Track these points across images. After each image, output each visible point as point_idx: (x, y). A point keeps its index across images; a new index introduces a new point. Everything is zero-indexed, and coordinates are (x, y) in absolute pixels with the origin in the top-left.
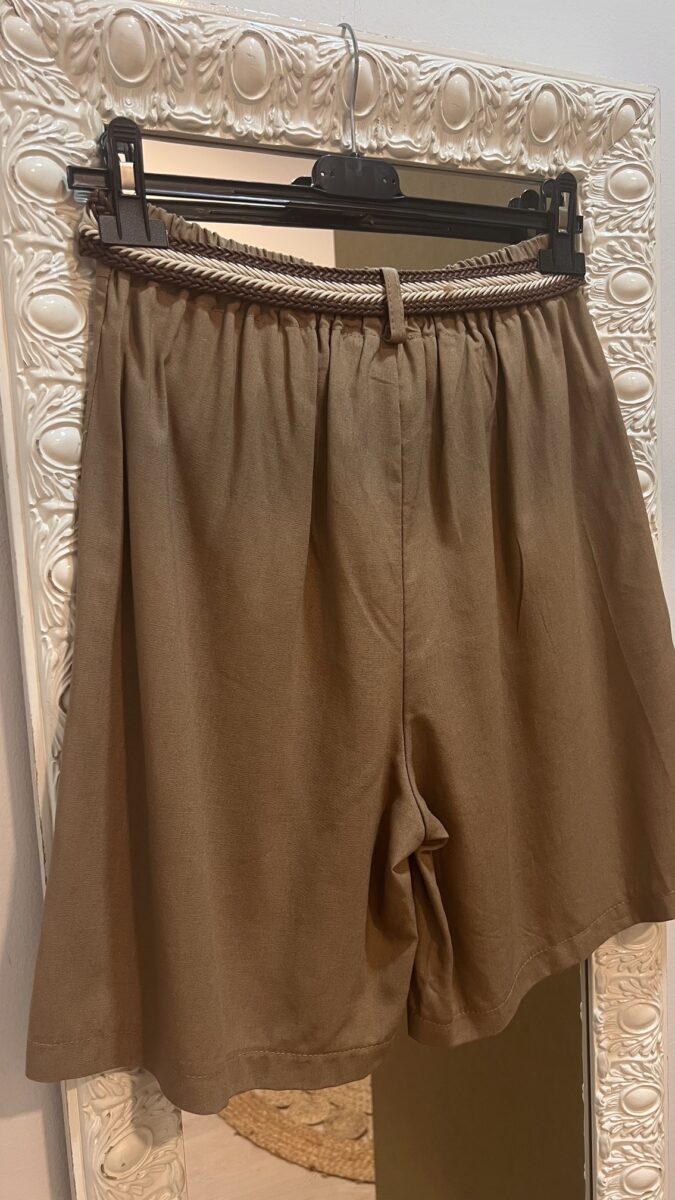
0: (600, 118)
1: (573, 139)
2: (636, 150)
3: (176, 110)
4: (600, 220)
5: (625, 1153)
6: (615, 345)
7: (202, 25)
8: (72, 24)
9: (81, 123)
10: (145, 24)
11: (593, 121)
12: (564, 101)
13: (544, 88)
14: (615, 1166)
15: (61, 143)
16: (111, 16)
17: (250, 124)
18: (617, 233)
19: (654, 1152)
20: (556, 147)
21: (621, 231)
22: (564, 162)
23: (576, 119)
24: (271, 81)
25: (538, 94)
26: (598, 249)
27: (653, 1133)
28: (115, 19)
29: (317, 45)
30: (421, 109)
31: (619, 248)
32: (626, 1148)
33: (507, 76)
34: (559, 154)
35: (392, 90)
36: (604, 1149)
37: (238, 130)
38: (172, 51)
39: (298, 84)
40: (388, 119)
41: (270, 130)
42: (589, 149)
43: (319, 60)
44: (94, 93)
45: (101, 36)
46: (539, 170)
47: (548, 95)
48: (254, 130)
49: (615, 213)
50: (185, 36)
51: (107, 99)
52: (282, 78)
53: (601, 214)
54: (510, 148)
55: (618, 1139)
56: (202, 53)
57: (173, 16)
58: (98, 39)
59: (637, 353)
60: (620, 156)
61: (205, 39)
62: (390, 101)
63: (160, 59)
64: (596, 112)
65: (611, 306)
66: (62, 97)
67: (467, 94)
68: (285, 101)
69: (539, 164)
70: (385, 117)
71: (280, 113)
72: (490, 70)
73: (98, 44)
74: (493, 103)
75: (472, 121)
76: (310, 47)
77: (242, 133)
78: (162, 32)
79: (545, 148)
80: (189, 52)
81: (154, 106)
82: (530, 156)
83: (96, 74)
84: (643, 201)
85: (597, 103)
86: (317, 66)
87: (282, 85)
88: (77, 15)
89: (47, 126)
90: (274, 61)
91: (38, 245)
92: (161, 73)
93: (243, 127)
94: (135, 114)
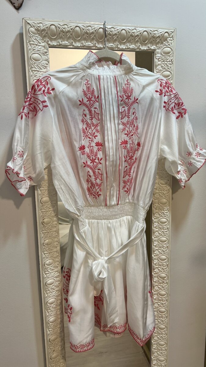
0: (159, 37)
1: (153, 42)
2: (169, 43)
3: (63, 43)
4: (160, 60)
7: (67, 26)
8: (42, 28)
9: (44, 47)
10: (56, 27)
11: (157, 37)
12: (149, 34)
13: (144, 31)
14: (156, 272)
15: (40, 51)
16: (49, 26)
17: (78, 44)
19: (166, 270)
21: (164, 62)
22: (151, 47)
23: (153, 38)
24: (81, 35)
25: (143, 33)
26: (159, 66)
27: (165, 266)
29: (91, 27)
30: (115, 38)
31: (164, 66)
32: (159, 269)
33: (135, 29)
34: (149, 45)
35: (108, 35)
36: (154, 268)
38: (61, 31)
39: (88, 35)
40: (108, 41)
41: (82, 45)
42: (157, 44)
43: (91, 30)
44: (47, 41)
45: (48, 30)
46: (144, 49)
47: (145, 33)
49: (163, 58)
50: (64, 28)
51: (49, 42)
52: (84, 35)
53: (160, 58)
54: (137, 45)
56: (67, 31)
57: (61, 25)
60: (165, 45)
61: (68, 29)
63: (59, 33)
66: (40, 42)
67: (126, 34)
68: (85, 39)
71: (84, 42)
72: (131, 28)
74: (132, 36)
75: (127, 40)
76: (90, 28)
77: (76, 46)
78: (59, 28)
79: (146, 45)
80: (64, 31)
81: (58, 42)
82: (142, 46)
83: (47, 37)
84: (169, 55)
85: (158, 34)
86: (91, 32)
88: (43, 26)
89: (37, 48)
90: (82, 31)
91: (35, 71)
92: (59, 36)
94: (54, 44)
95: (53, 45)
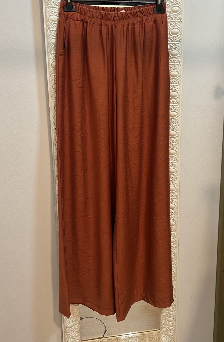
6: (172, 23)
59: (176, 25)
65: (171, 15)
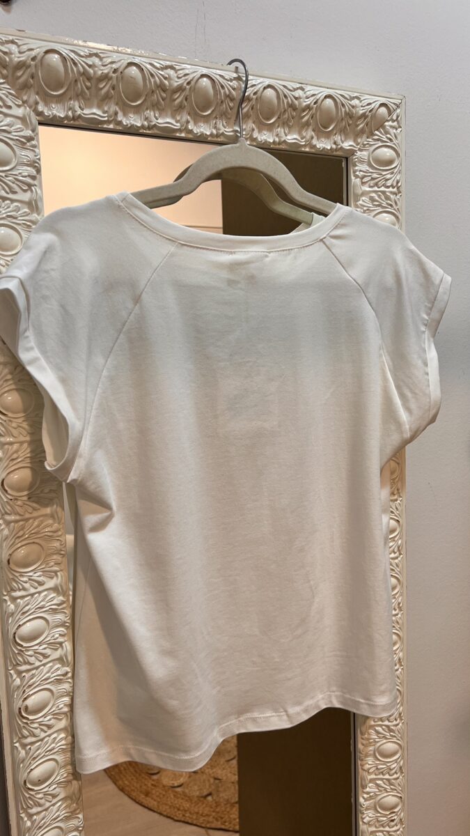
0: (364, 116)
1: (347, 130)
2: (388, 136)
3: (85, 112)
4: (365, 180)
5: (378, 786)
7: (101, 59)
8: (16, 58)
9: (23, 119)
10: (64, 59)
11: (360, 118)
12: (340, 105)
13: (326, 97)
14: (371, 794)
15: (9, 133)
16: (42, 54)
17: (134, 120)
18: (376, 189)
19: (397, 785)
20: (336, 134)
21: (379, 188)
22: (341, 144)
23: (348, 117)
24: (146, 93)
25: (323, 100)
26: (364, 198)
27: (396, 773)
28: (44, 56)
29: (176, 71)
30: (245, 110)
31: (377, 198)
32: (379, 782)
33: (302, 89)
34: (338, 138)
35: (225, 99)
36: (363, 783)
37: (125, 124)
38: (81, 75)
39: (164, 95)
40: (223, 116)
41: (146, 123)
42: (357, 135)
43: (177, 80)
44: (31, 101)
45: (36, 66)
46: (324, 148)
47: (329, 101)
48: (135, 123)
49: (375, 176)
50: (90, 66)
51: (40, 105)
52: (153, 91)
53: (365, 176)
54: (304, 134)
55: (373, 776)
56: (101, 76)
57: (82, 54)
58: (33, 68)
60: (378, 140)
61: (102, 68)
62: (224, 106)
63: (74, 80)
64: (361, 112)
66: (10, 103)
67: (275, 101)
68: (155, 106)
69: (324, 144)
70: (222, 116)
71: (152, 113)
72: (290, 85)
73: (34, 71)
74: (292, 106)
75: (279, 118)
76: (171, 72)
77: (127, 125)
78: (75, 64)
79: (328, 135)
80: (92, 76)
81: (70, 109)
82: (318, 139)
83: (32, 89)
84: (392, 169)
85: (362, 106)
86: (176, 84)
87: (153, 96)
88: (20, 53)
89: (1, 122)
90: (148, 82)
92: (74, 89)
93: (128, 122)
94: (58, 114)
95: (55, 116)
